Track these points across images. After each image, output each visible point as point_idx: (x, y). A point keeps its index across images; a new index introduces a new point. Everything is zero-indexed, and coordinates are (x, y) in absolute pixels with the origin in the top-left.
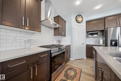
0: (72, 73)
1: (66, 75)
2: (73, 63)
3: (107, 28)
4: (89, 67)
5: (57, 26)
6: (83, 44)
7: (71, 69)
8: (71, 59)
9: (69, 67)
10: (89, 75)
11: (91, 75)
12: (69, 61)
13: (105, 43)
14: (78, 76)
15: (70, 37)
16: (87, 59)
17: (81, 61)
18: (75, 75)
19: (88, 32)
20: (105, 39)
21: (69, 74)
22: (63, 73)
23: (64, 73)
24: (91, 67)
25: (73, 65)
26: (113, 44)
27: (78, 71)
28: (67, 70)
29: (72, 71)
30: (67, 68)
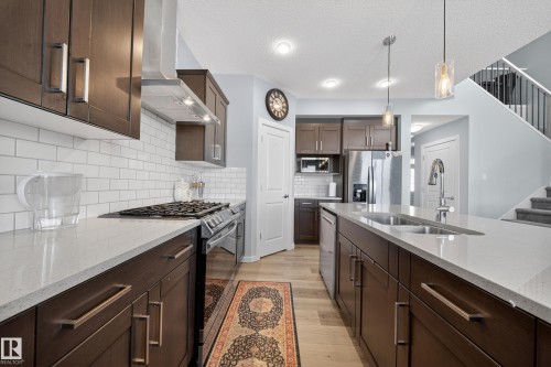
0: (267, 306)
1: (249, 319)
2: (257, 273)
3: (347, 151)
4: (307, 272)
5: (206, 119)
6: (286, 197)
7: (256, 293)
8: (245, 259)
9: (247, 288)
10: (315, 293)
11: (320, 291)
12: (241, 269)
13: (341, 194)
14: (286, 308)
15: (245, 169)
16: (296, 248)
17: (280, 259)
18: (278, 309)
19: (299, 156)
20: (340, 180)
21: (258, 311)
22: (234, 314)
23: (237, 315)
24: (313, 271)
25: (259, 279)
26: (359, 196)
27: (281, 294)
28: (246, 301)
29: (265, 299)
30: (244, 294)
